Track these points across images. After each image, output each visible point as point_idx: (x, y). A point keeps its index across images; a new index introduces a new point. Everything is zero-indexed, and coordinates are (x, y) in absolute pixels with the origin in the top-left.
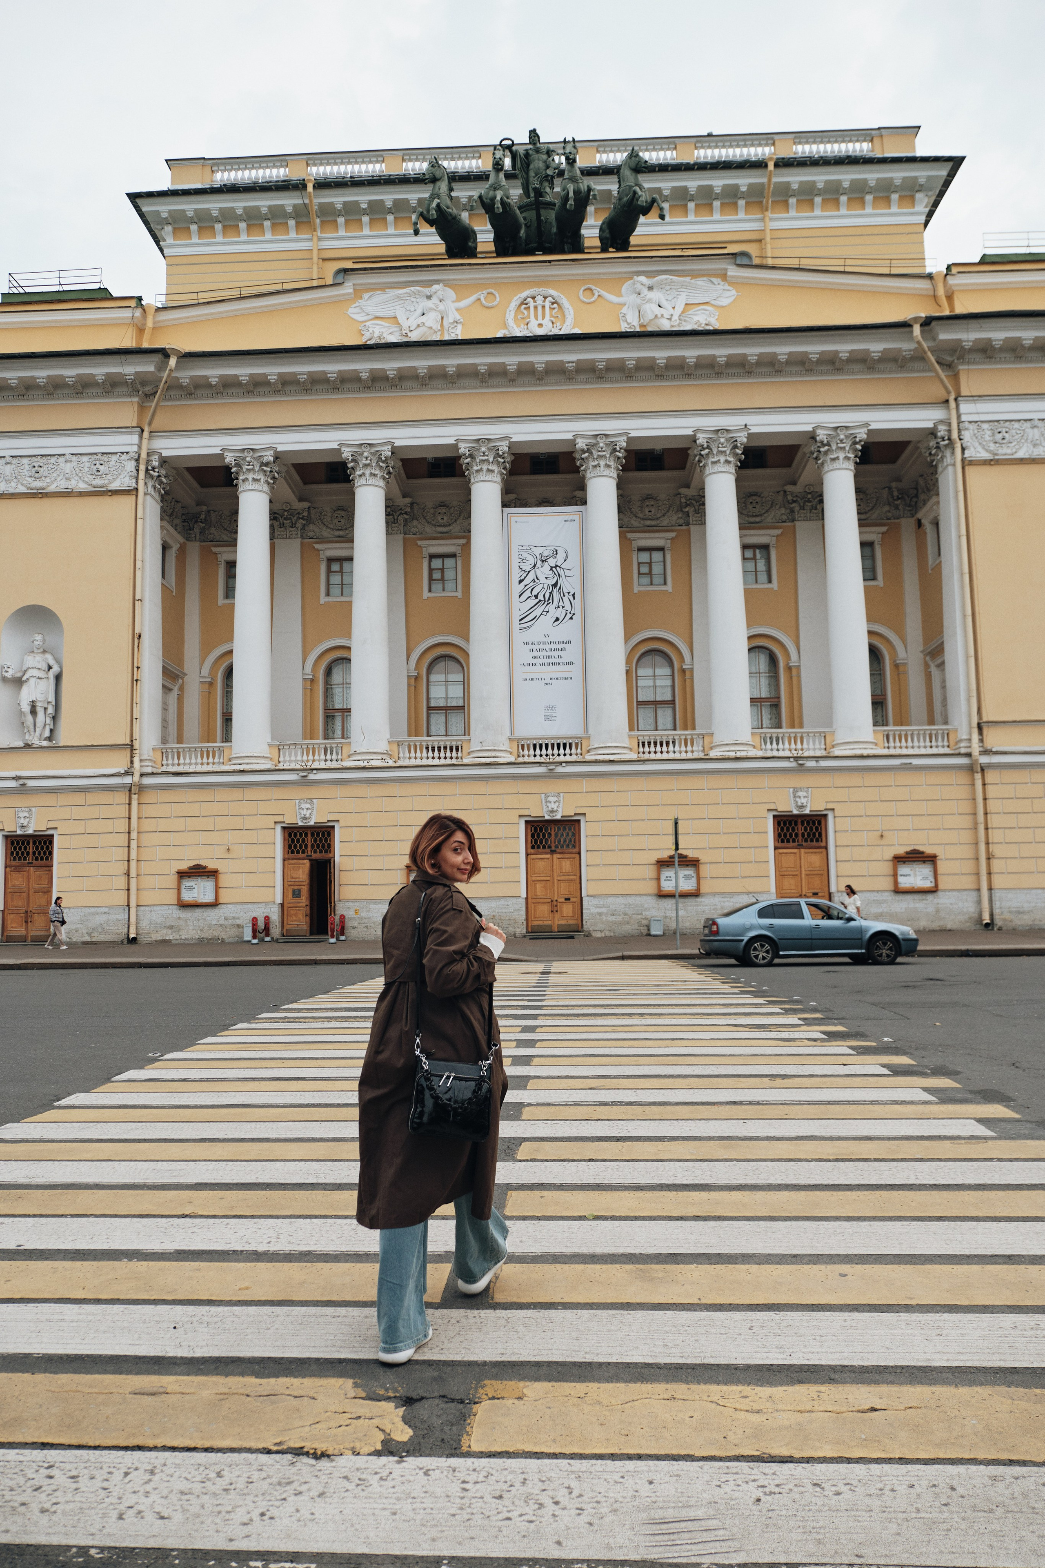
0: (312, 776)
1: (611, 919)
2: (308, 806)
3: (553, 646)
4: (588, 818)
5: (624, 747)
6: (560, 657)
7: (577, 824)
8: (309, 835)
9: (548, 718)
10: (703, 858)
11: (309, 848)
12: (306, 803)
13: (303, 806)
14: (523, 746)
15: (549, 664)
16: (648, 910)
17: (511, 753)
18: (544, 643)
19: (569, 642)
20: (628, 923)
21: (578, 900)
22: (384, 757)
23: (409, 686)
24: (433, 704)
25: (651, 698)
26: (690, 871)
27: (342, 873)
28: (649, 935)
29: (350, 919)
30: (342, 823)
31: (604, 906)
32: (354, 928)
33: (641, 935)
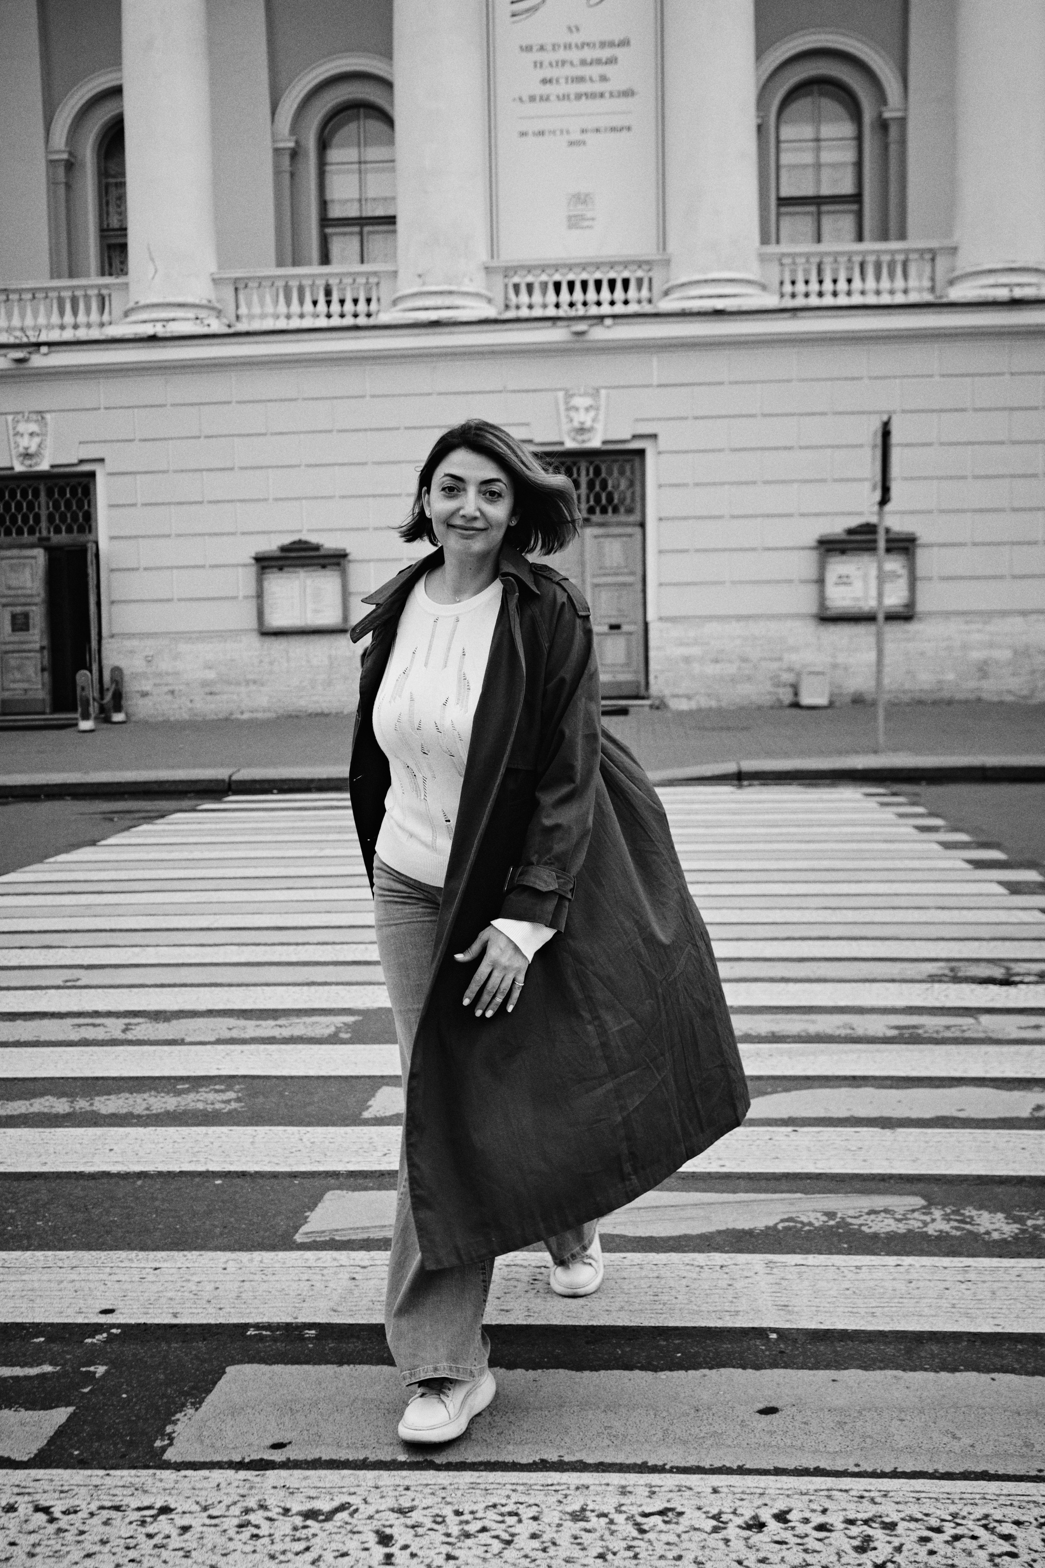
0: (38, 361)
1: (711, 669)
2: (33, 427)
3: (588, 54)
4: (663, 443)
5: (749, 282)
6: (604, 78)
7: (637, 461)
8: (43, 494)
9: (575, 222)
10: (924, 535)
11: (44, 524)
12: (28, 420)
13: (22, 427)
14: (516, 287)
15: (579, 96)
16: (794, 649)
17: (490, 301)
18: (568, 47)
19: (625, 43)
20: (749, 679)
21: (638, 628)
22: (202, 313)
23: (277, 172)
24: (335, 212)
25: (808, 190)
26: (895, 564)
27: (116, 575)
28: (796, 705)
29: (135, 676)
30: (110, 465)
31: (696, 642)
32: (144, 694)
33: (778, 706)
